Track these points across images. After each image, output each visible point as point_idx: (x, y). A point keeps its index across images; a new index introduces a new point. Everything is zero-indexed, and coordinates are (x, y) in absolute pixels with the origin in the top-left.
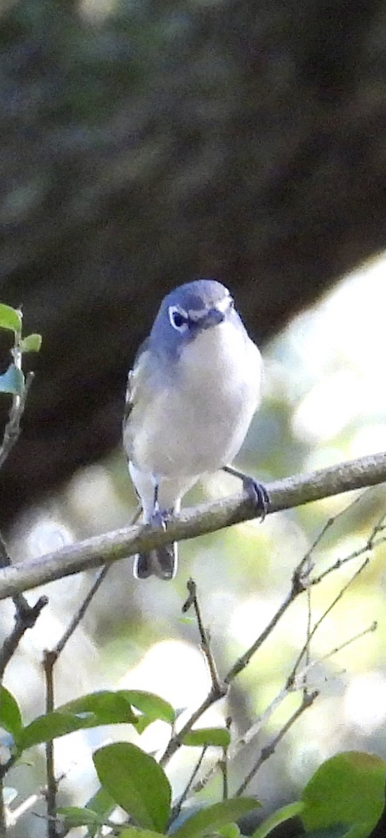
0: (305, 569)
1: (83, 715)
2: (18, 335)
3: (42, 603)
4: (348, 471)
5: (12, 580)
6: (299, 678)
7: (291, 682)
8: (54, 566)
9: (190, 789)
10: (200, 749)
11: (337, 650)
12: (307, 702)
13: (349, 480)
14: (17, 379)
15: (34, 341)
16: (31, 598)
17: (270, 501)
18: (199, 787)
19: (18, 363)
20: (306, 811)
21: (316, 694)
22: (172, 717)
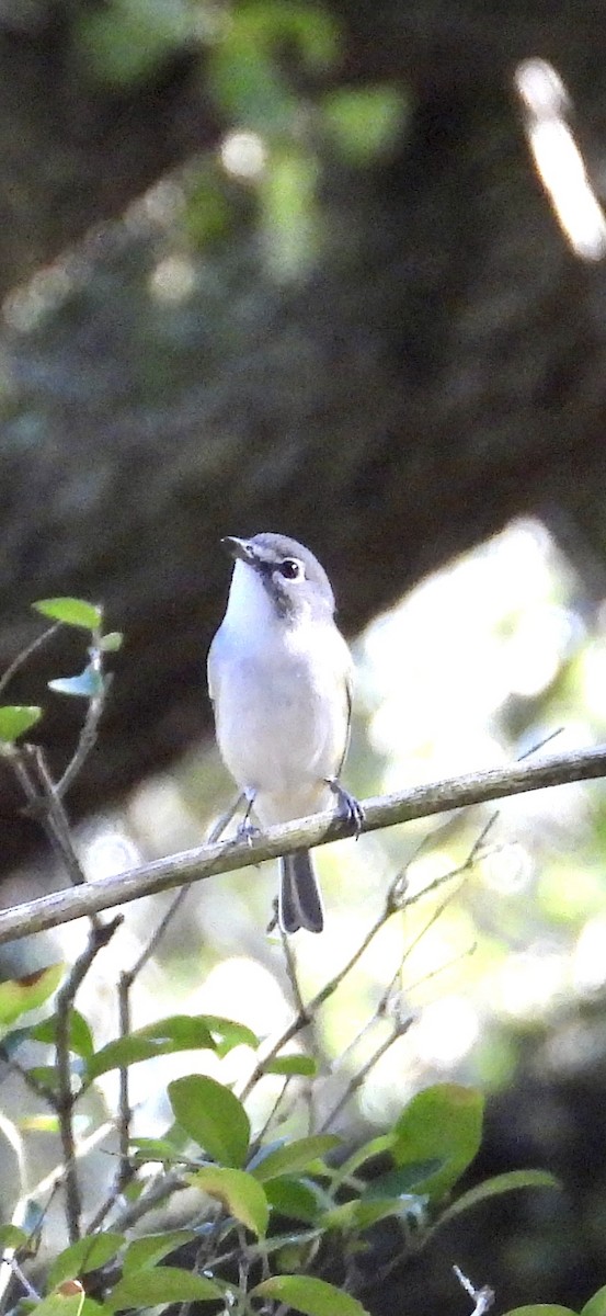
0: (398, 888)
1: (159, 1041)
2: (96, 634)
3: (118, 921)
4: (450, 788)
5: (88, 898)
6: (391, 1004)
7: (383, 1007)
8: (132, 884)
9: (272, 1120)
10: (283, 1079)
11: (432, 975)
12: (401, 1030)
13: (451, 798)
14: (94, 680)
15: (114, 640)
16: (107, 917)
17: (365, 818)
18: (282, 1119)
19: (96, 664)
20: (397, 1145)
21: (410, 1022)
22: (254, 1043)
